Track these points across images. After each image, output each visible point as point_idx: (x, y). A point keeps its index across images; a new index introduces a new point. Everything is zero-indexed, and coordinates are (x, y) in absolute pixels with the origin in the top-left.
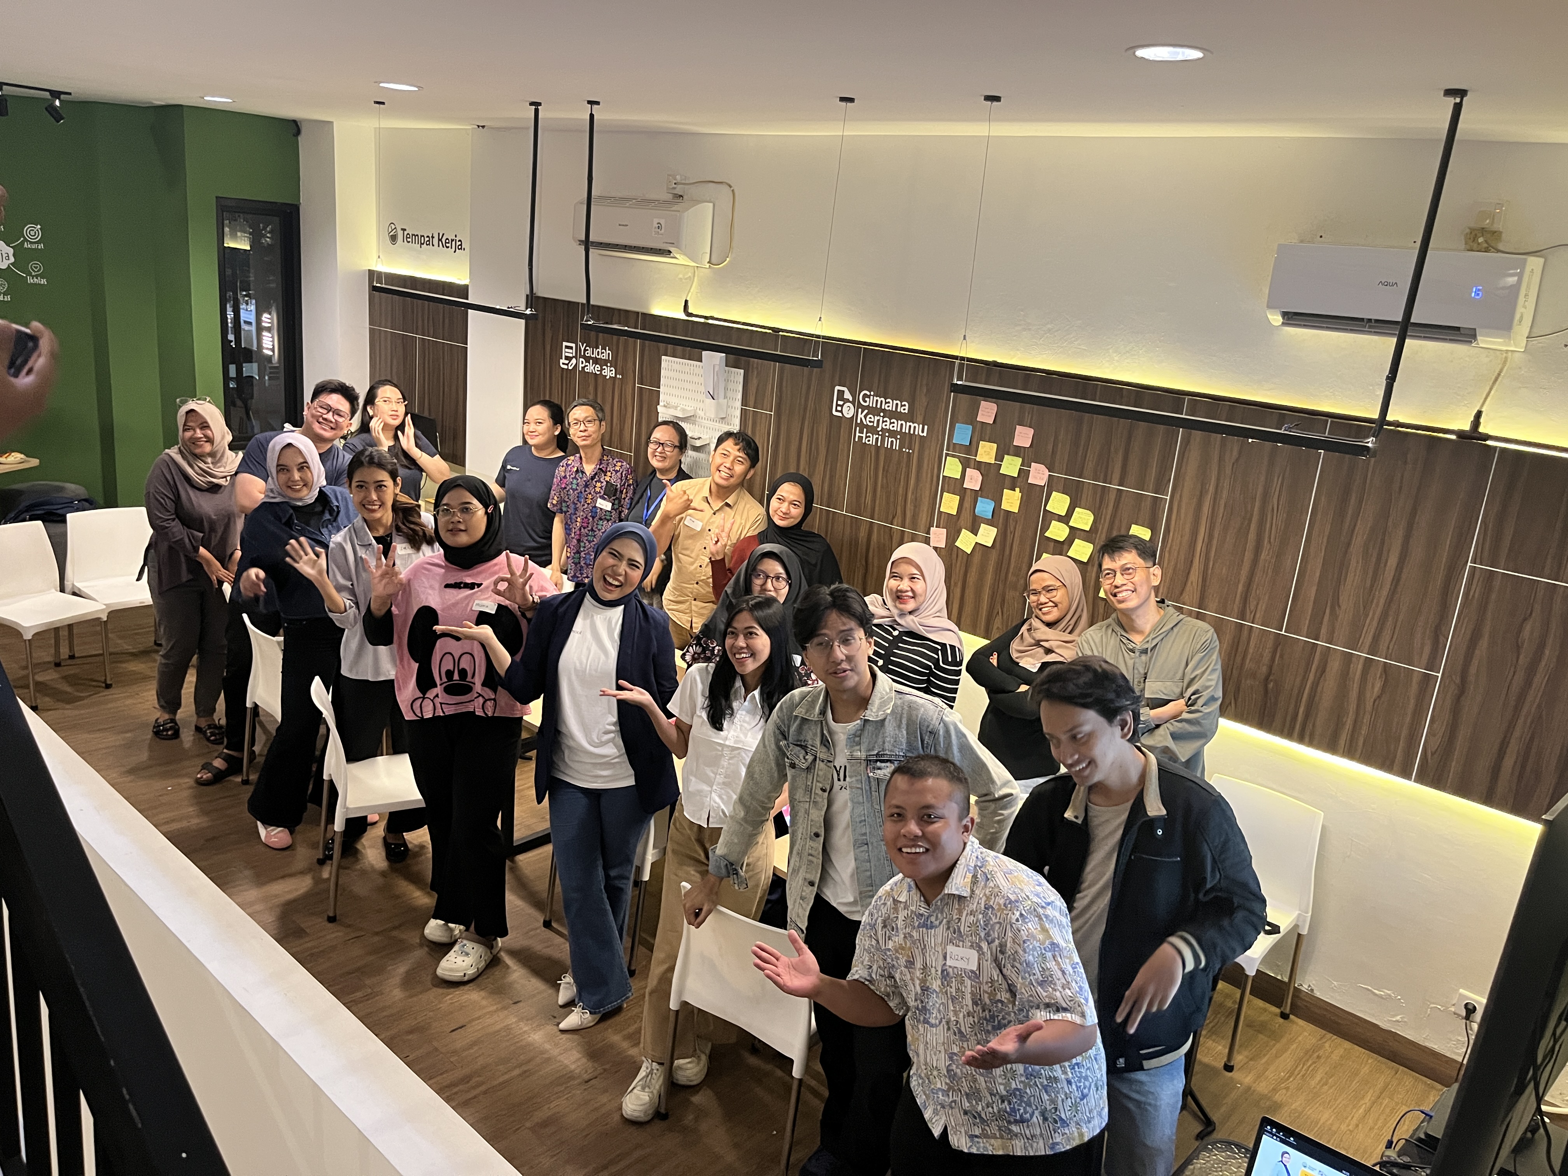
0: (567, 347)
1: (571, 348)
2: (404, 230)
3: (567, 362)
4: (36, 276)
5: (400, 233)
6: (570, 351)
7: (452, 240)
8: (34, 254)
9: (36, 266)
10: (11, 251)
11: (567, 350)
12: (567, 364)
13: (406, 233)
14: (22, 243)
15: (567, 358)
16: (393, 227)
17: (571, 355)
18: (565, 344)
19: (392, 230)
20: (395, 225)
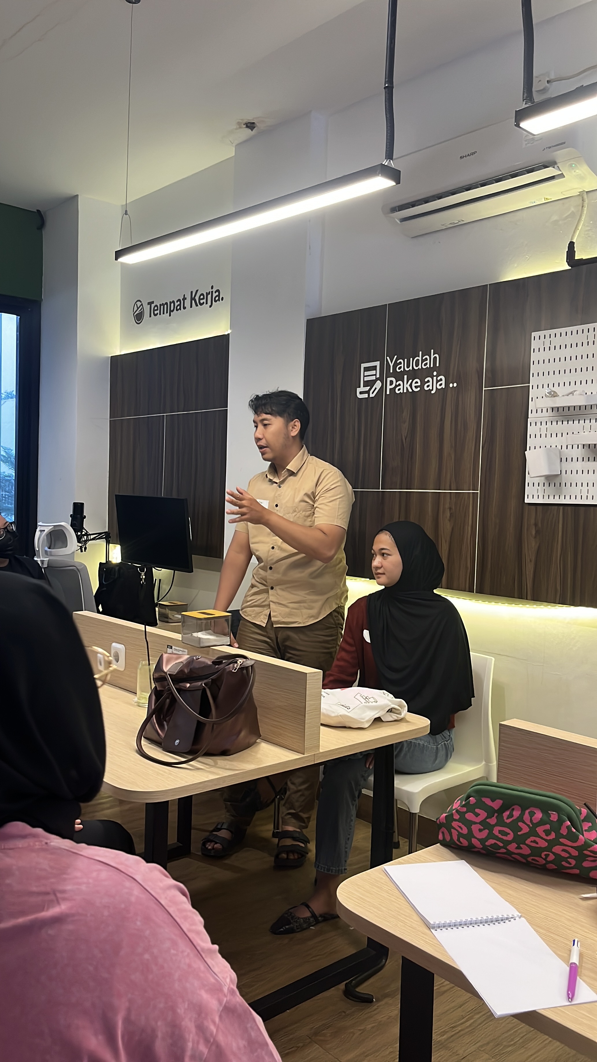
19: (138, 308)
20: (141, 302)
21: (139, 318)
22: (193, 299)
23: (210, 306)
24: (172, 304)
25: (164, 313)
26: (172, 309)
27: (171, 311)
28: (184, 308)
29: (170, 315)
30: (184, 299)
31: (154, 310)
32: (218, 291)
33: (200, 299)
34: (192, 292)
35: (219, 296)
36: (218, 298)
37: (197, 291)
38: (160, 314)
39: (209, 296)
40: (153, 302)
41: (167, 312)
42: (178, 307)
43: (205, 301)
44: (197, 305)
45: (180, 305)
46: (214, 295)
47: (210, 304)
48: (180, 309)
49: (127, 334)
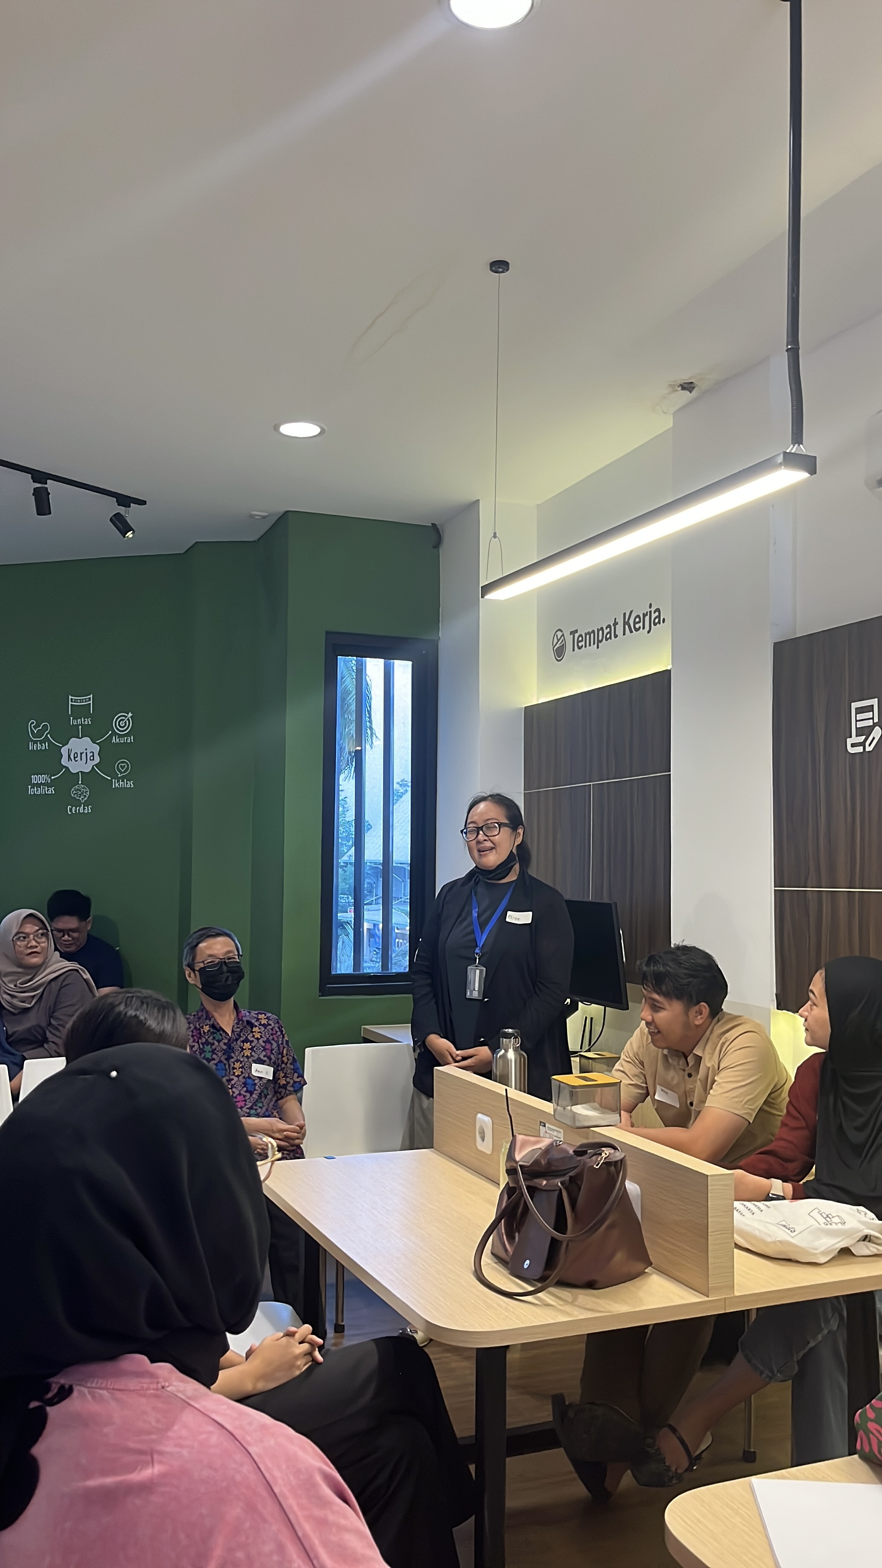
0: (860, 710)
1: (870, 708)
2: (573, 633)
3: (861, 739)
4: (123, 778)
5: (569, 639)
6: (870, 715)
7: (644, 615)
8: (122, 750)
9: (123, 765)
10: (96, 749)
11: (860, 717)
12: (863, 744)
13: (577, 635)
14: (111, 736)
15: (860, 732)
16: (559, 634)
17: (870, 723)
18: (854, 705)
19: (558, 640)
20: (562, 631)
21: (560, 653)
22: (626, 623)
23: (649, 632)
24: (601, 632)
25: (590, 645)
26: (600, 639)
27: (600, 641)
28: (616, 636)
29: (598, 648)
30: (616, 624)
31: (578, 642)
32: (658, 610)
33: (635, 623)
34: (625, 614)
35: (659, 617)
36: (659, 620)
37: (631, 612)
38: (586, 647)
39: (647, 618)
40: (576, 631)
41: (594, 644)
42: (608, 636)
43: (641, 624)
44: (631, 632)
45: (610, 632)
46: (654, 616)
47: (648, 629)
48: (610, 638)
49: (546, 677)
